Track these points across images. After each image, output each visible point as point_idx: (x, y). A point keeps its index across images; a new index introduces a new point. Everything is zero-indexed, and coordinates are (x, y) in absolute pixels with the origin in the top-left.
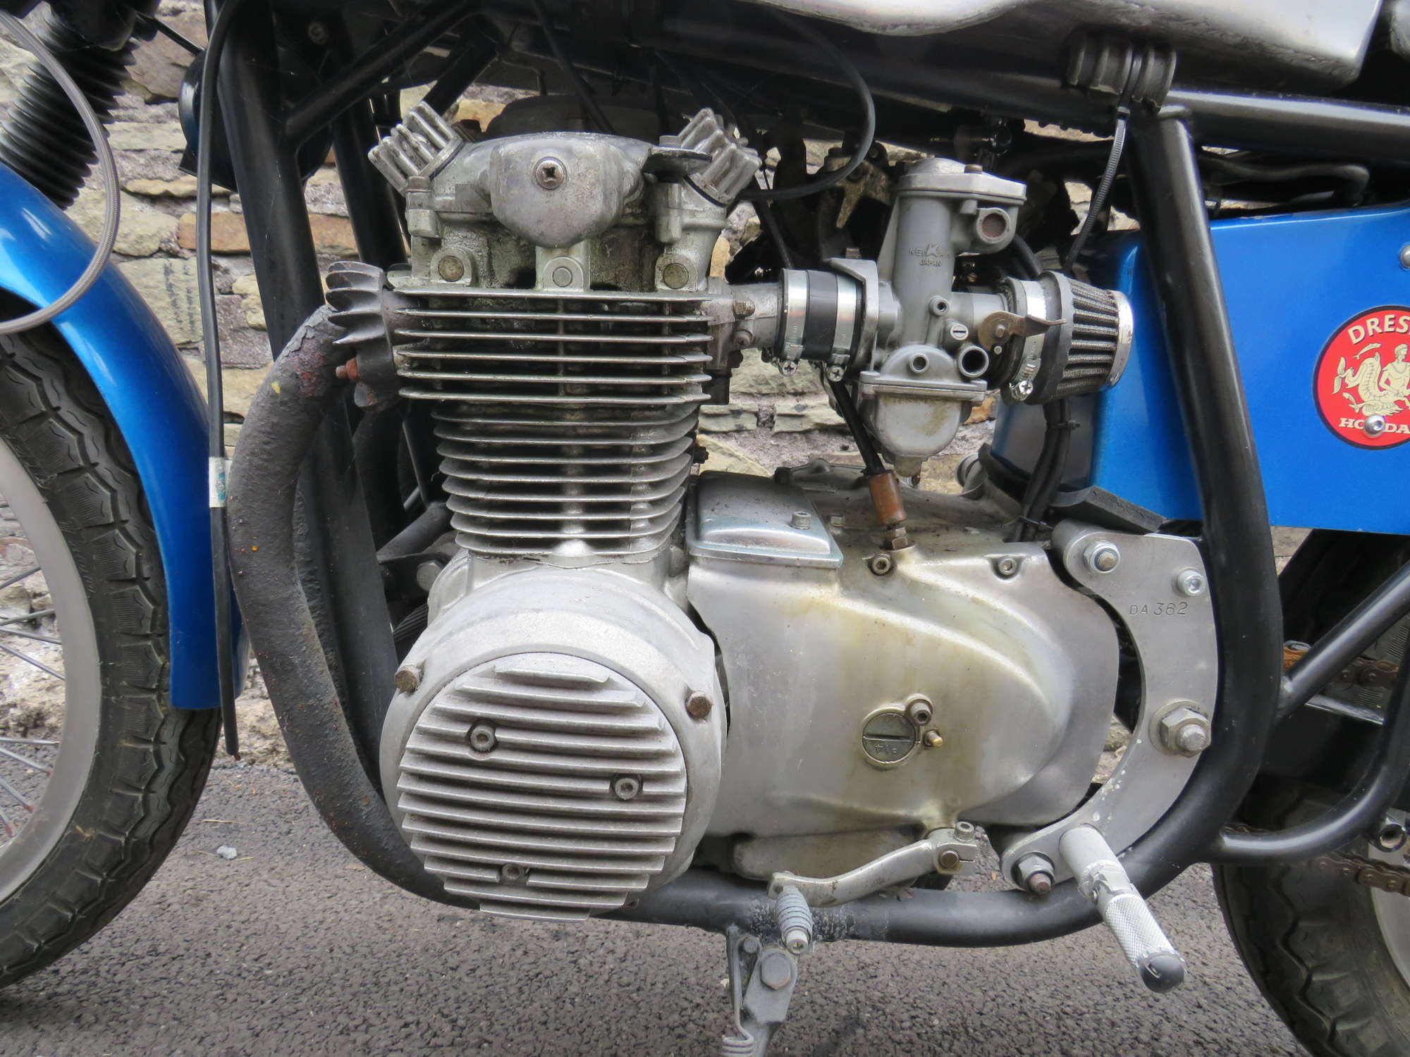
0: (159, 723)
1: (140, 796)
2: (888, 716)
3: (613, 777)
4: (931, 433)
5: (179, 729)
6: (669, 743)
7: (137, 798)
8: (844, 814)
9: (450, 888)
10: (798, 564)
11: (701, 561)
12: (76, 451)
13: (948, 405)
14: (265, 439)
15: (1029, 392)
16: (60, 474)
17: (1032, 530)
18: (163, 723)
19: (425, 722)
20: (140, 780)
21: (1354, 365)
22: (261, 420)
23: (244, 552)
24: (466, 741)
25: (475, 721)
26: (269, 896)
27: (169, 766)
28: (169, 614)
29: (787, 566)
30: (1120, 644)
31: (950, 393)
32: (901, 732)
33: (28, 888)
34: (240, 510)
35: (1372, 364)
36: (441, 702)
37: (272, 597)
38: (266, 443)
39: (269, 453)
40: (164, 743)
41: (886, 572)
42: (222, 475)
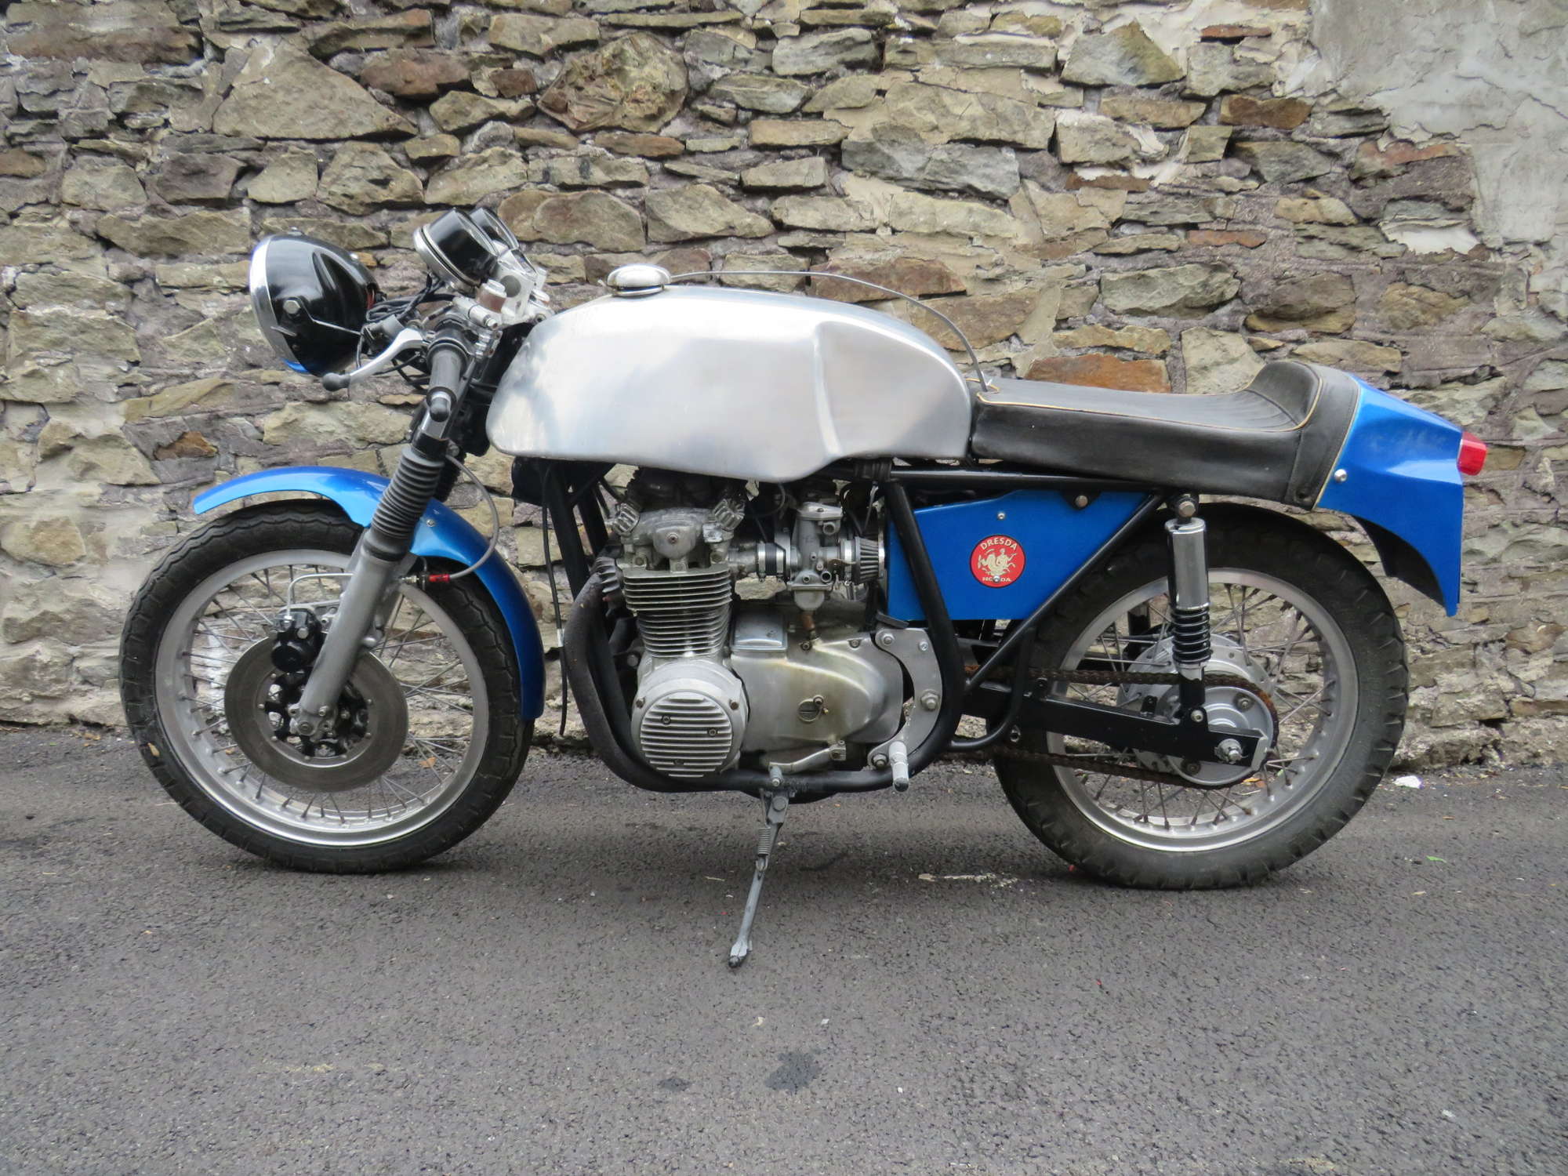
2: (807, 704)
3: (708, 729)
4: (814, 602)
6: (725, 717)
8: (796, 741)
10: (770, 651)
11: (735, 653)
13: (819, 592)
14: (579, 623)
17: (868, 627)
19: (647, 716)
21: (985, 557)
22: (577, 616)
24: (661, 721)
25: (663, 715)
29: (766, 652)
30: (902, 671)
31: (819, 588)
32: (813, 710)
34: (571, 647)
35: (992, 557)
36: (652, 709)
39: (580, 627)
41: (809, 649)
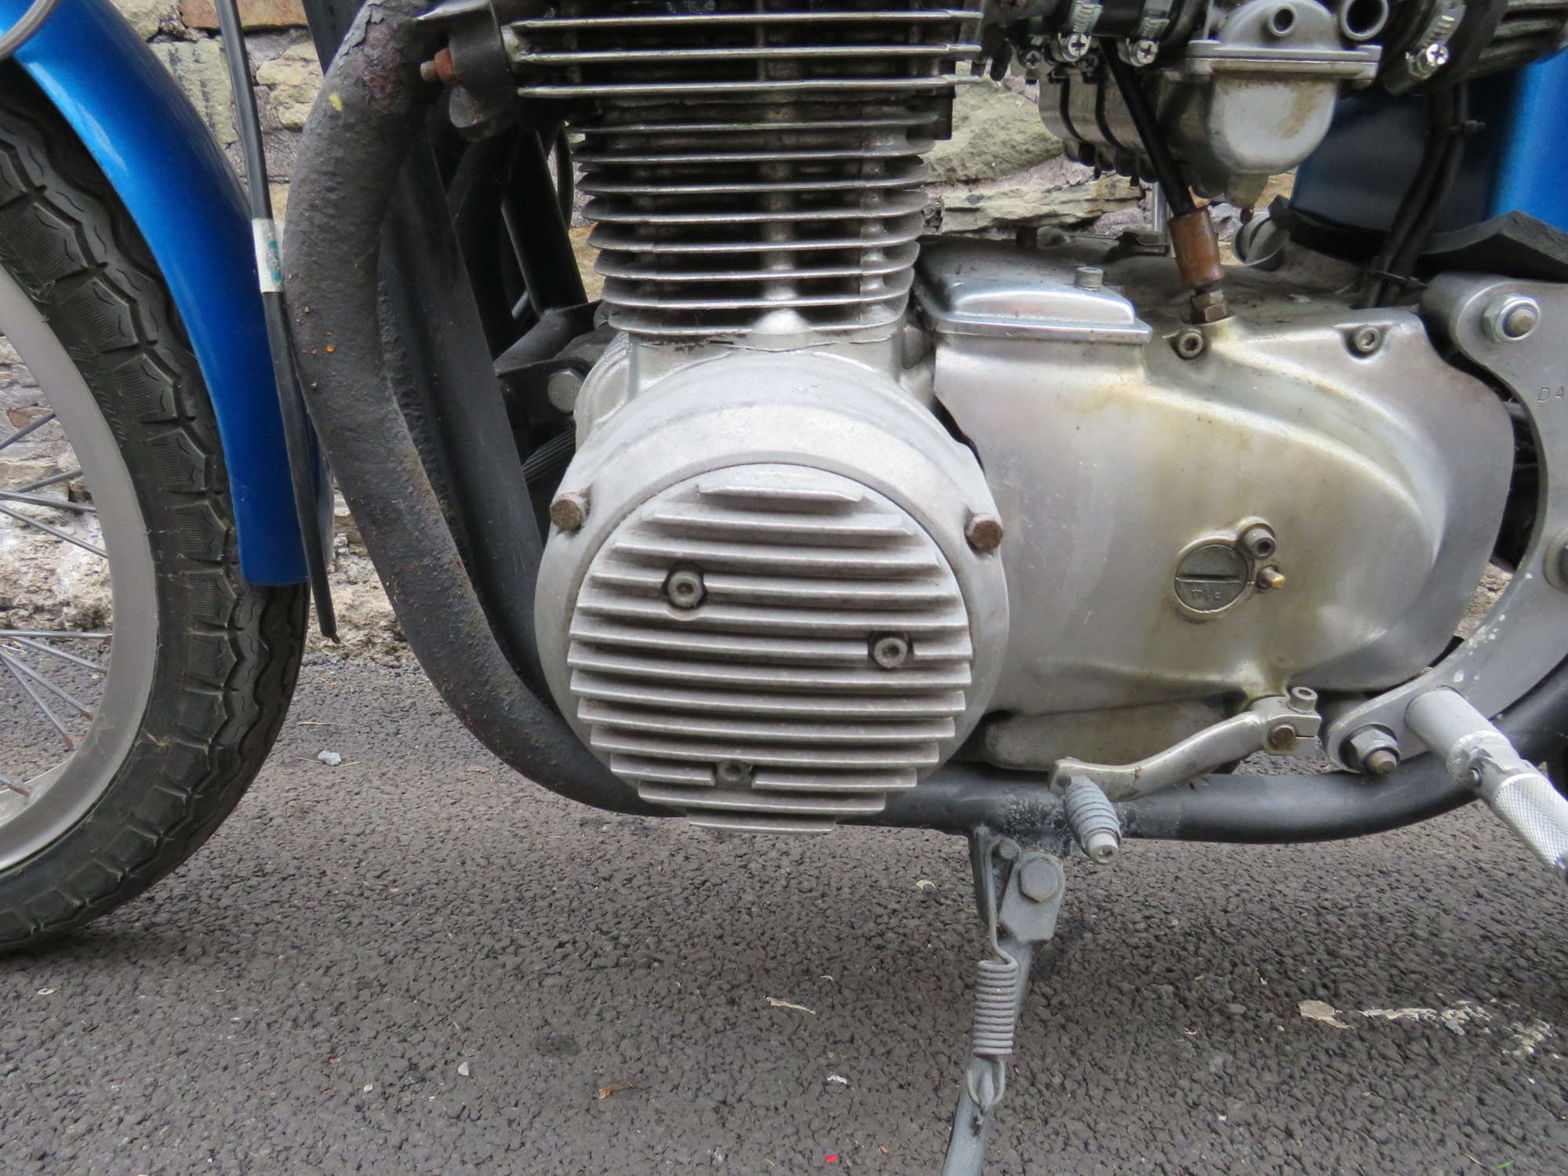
0: (231, 605)
1: (220, 695)
2: (1213, 549)
3: (871, 637)
4: (1291, 132)
5: (258, 610)
6: (948, 587)
7: (216, 697)
9: (646, 795)
10: (1092, 339)
11: (951, 340)
12: (75, 247)
13: (1321, 87)
14: (329, 184)
15: (1441, 61)
16: (58, 281)
17: (1396, 289)
18: (237, 604)
19: (600, 569)
20: (217, 675)
22: (319, 154)
23: (315, 356)
24: (662, 594)
25: (673, 565)
26: (384, 805)
27: (251, 658)
28: (227, 463)
29: (1076, 342)
30: (1517, 444)
31: (1325, 66)
32: (1228, 571)
33: (99, 809)
34: (303, 294)
36: (623, 539)
37: (360, 418)
38: (331, 190)
39: (336, 206)
40: (241, 629)
41: (1196, 353)
42: (273, 244)
